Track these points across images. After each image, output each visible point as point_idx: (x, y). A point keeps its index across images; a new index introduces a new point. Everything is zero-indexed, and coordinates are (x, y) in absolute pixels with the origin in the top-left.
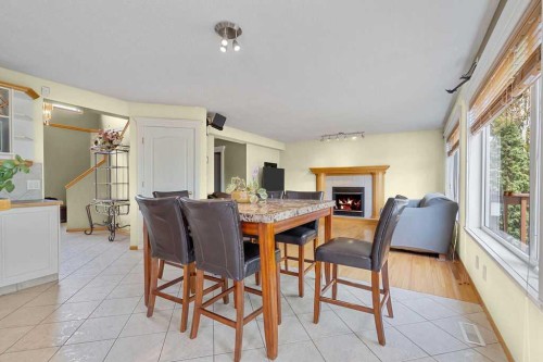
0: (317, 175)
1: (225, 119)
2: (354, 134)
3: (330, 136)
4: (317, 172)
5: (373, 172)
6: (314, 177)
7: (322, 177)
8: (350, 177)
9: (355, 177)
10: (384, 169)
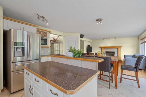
0: (101, 49)
1: (84, 35)
2: (113, 38)
3: (106, 39)
4: (101, 48)
5: (117, 48)
6: (100, 49)
7: (103, 49)
8: (111, 49)
9: (112, 49)
10: (121, 47)
